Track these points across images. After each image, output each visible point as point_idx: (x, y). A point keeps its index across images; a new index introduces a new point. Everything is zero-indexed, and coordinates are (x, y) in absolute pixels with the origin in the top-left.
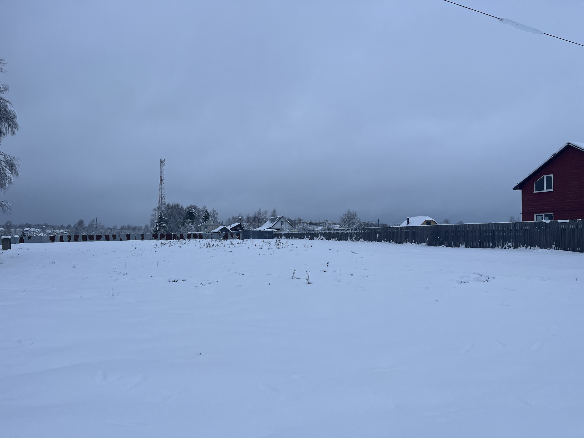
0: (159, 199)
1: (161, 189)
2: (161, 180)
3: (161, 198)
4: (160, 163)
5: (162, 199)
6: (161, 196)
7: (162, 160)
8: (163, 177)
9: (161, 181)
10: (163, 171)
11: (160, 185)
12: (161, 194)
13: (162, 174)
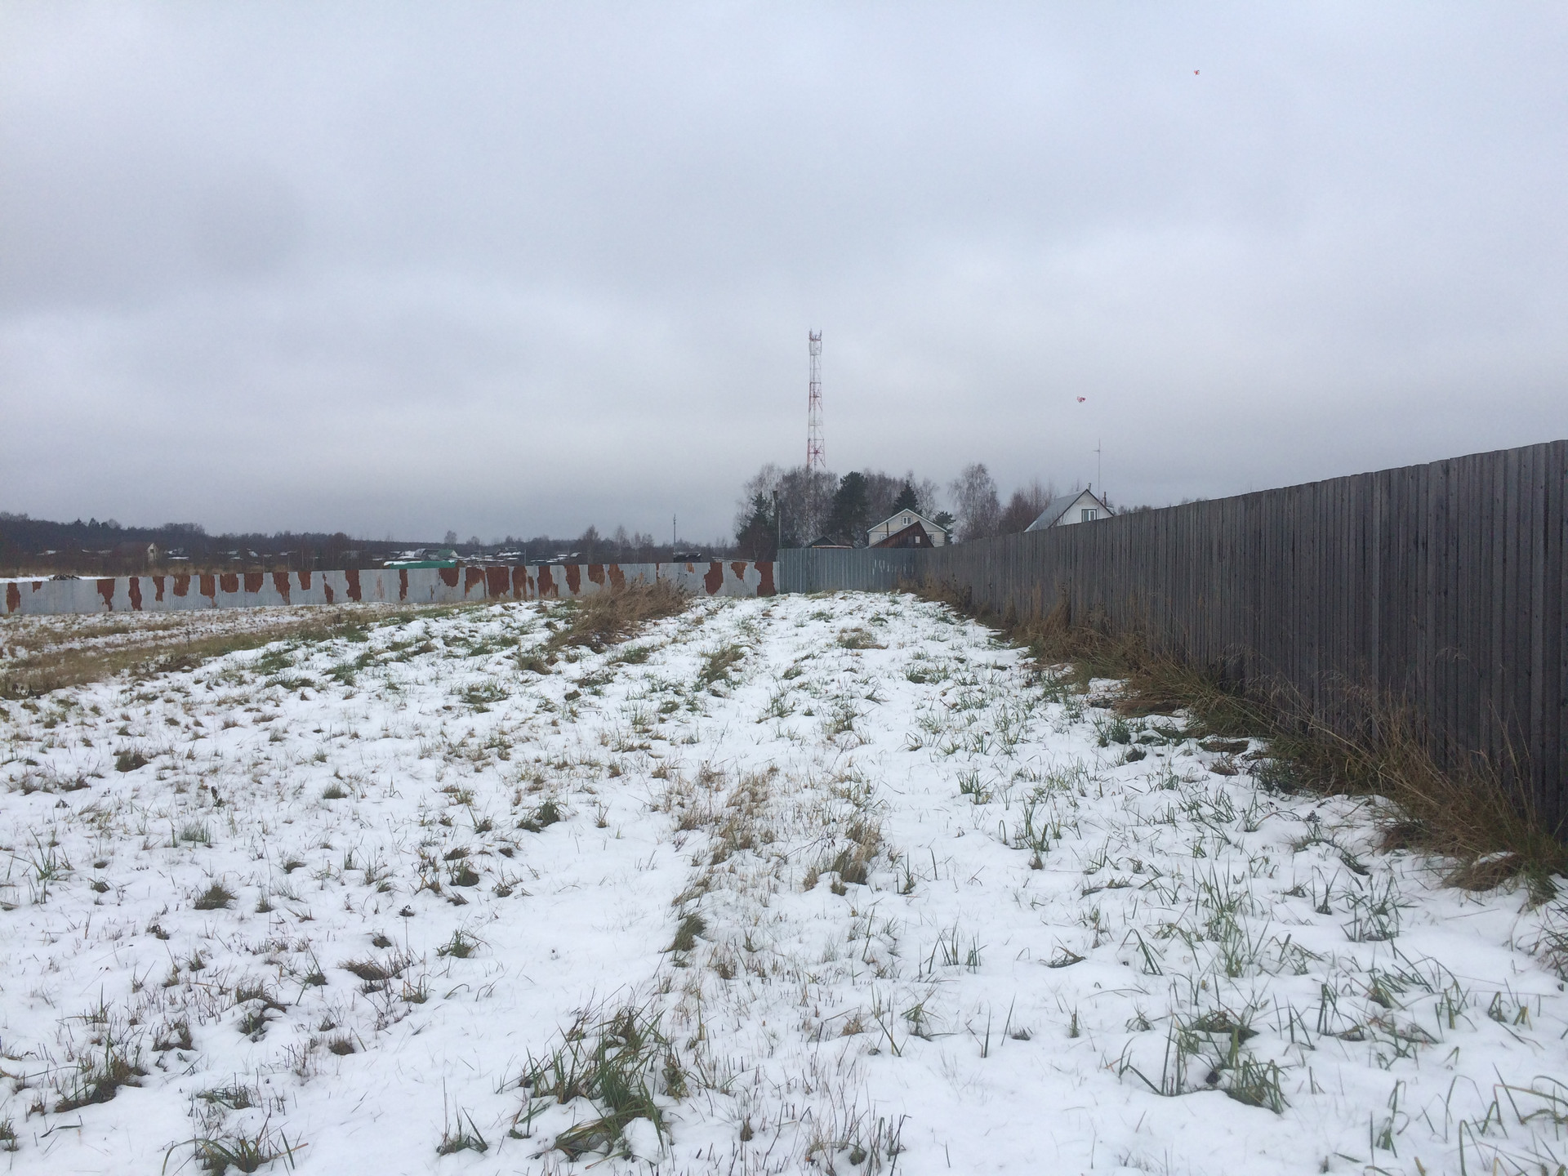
0: (809, 453)
1: (813, 424)
2: (814, 396)
3: (812, 451)
4: (810, 344)
5: (816, 452)
6: (815, 446)
7: (816, 333)
8: (817, 385)
9: (812, 399)
10: (817, 366)
11: (810, 409)
12: (812, 438)
13: (816, 376)
